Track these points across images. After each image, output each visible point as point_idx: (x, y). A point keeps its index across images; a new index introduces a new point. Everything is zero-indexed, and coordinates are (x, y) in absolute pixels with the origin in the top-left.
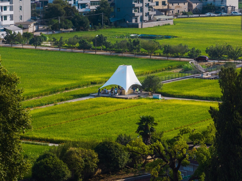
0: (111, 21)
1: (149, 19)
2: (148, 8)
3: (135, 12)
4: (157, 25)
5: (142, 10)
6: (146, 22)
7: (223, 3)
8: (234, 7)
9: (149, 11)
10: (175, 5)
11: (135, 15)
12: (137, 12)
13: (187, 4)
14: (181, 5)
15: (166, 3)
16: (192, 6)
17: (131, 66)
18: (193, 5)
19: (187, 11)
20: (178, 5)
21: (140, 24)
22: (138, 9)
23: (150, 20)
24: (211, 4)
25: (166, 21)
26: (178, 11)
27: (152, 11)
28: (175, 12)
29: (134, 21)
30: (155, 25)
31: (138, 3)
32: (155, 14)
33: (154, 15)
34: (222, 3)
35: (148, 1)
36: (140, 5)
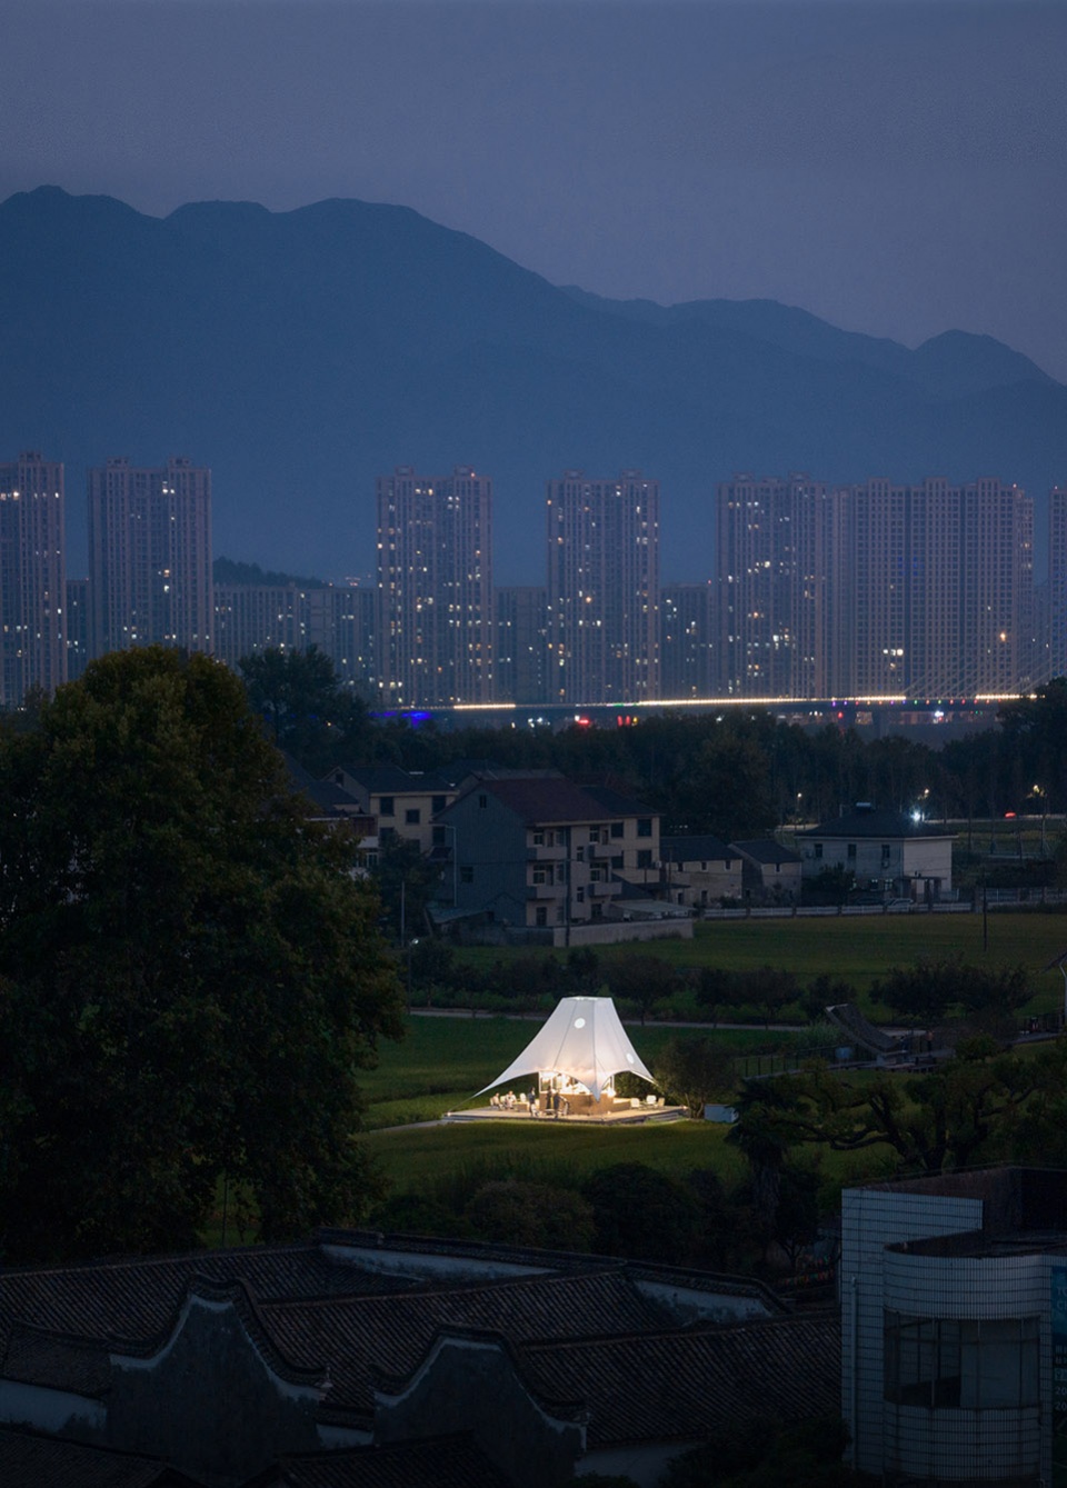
0: (437, 921)
1: (593, 913)
2: (591, 867)
3: (535, 882)
4: (629, 936)
5: (566, 875)
6: (581, 925)
7: (889, 865)
8: (938, 881)
9: (593, 879)
10: (692, 867)
11: (539, 896)
12: (542, 881)
13: (737, 866)
14: (716, 867)
15: (654, 859)
16: (760, 877)
17: (610, 1000)
18: (764, 873)
19: (740, 897)
20: (704, 868)
21: (559, 929)
22: (551, 869)
23: (597, 917)
24: (841, 866)
25: (663, 922)
26: (705, 893)
27: (607, 881)
28: (692, 895)
29: (531, 917)
30: (620, 939)
31: (551, 844)
32: (620, 892)
33: (615, 898)
34: (883, 864)
35: (591, 840)
36: (556, 852)
